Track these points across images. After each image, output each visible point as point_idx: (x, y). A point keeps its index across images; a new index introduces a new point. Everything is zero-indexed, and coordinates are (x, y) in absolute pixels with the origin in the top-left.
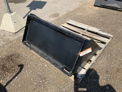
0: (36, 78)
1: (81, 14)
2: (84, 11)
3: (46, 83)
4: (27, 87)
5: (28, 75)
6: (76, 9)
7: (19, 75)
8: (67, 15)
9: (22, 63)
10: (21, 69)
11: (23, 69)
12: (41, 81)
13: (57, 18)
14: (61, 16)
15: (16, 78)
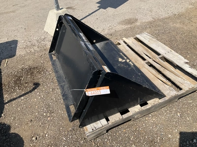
0: (43, 107)
1: (178, 25)
2: (187, 21)
3: (49, 119)
4: (25, 115)
5: (36, 99)
6: (175, 15)
7: (27, 95)
8: (151, 23)
9: (40, 81)
10: (34, 89)
11: (36, 90)
12: (45, 114)
13: (129, 26)
14: (138, 24)
15: (23, 98)
